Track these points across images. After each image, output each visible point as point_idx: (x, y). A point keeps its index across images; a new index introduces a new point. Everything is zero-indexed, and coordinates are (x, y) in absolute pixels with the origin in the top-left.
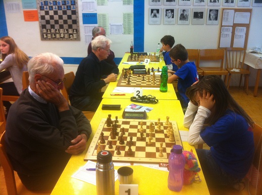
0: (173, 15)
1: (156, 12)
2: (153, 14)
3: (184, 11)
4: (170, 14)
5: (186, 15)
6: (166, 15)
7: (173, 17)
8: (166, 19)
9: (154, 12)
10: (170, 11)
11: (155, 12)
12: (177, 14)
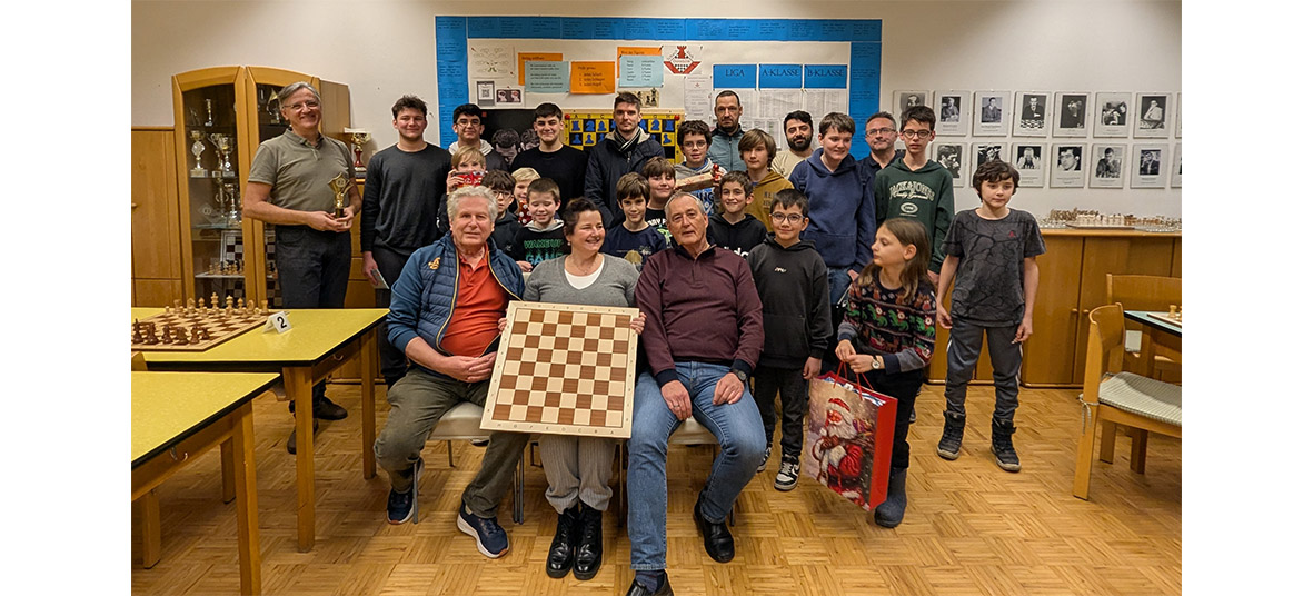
0: (1079, 161)
1: (1032, 152)
2: (1022, 160)
3: (1108, 151)
4: (1069, 160)
5: (1114, 162)
6: (1059, 163)
7: (1078, 168)
8: (1059, 172)
9: (1026, 152)
10: (1070, 152)
11: (1029, 153)
12: (1090, 160)
